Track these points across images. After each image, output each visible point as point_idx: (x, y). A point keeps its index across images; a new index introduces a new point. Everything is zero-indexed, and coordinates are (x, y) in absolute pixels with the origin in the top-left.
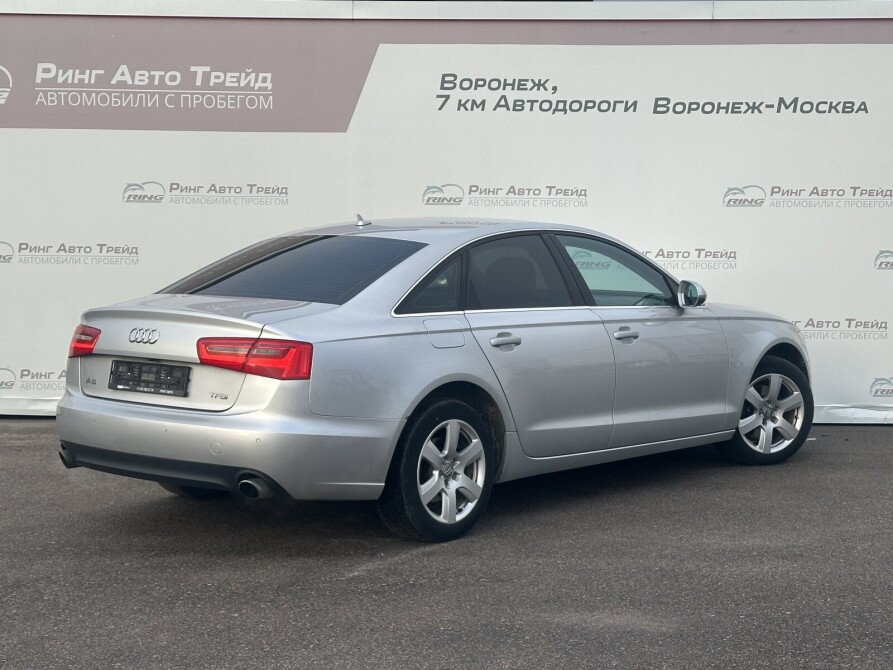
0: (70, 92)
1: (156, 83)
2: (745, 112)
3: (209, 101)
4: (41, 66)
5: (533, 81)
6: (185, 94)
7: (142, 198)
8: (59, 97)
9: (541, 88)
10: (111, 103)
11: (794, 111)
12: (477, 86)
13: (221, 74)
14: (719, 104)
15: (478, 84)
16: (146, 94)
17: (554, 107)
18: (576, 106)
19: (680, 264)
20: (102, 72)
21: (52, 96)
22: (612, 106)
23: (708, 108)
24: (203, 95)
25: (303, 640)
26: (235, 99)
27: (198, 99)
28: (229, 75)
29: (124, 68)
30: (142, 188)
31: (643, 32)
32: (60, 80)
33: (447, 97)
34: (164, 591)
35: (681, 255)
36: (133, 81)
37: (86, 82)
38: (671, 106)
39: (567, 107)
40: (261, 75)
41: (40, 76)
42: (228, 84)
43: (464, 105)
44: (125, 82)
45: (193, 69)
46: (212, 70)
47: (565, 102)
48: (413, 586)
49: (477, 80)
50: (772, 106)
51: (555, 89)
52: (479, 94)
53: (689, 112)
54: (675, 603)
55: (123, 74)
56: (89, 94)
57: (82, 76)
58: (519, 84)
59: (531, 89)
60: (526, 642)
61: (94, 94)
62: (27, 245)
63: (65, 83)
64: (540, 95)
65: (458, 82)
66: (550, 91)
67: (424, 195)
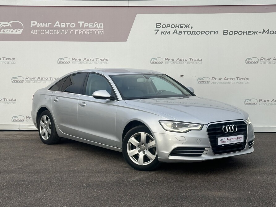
0: (41, 30)
1: (68, 27)
2: (252, 34)
3: (84, 32)
4: (32, 22)
5: (185, 25)
6: (76, 30)
7: (63, 62)
8: (38, 31)
9: (188, 27)
10: (53, 33)
11: (268, 34)
12: (167, 27)
13: (88, 24)
14: (244, 32)
15: (168, 26)
16: (64, 30)
17: (191, 33)
18: (198, 33)
19: (231, 82)
20: (51, 23)
21: (36, 31)
22: (210, 33)
23: (240, 33)
24: (82, 30)
25: (121, 199)
26: (92, 32)
27: (80, 32)
28: (90, 24)
29: (58, 22)
30: (63, 59)
31: (220, 9)
32: (38, 26)
33: (158, 30)
34: (77, 184)
35: (232, 79)
36: (61, 26)
37: (46, 27)
38: (228, 32)
39: (196, 33)
40: (100, 24)
41: (32, 25)
42: (90, 27)
43: (163, 33)
44: (58, 26)
45: (79, 22)
46: (85, 23)
47: (195, 31)
48: (154, 183)
50: (261, 32)
51: (192, 27)
52: (168, 29)
53: (234, 34)
54: (237, 189)
55: (57, 24)
56: (47, 30)
57: (45, 25)
58: (181, 26)
59: (184, 28)
60: (191, 200)
61: (48, 31)
62: (28, 77)
63: (40, 27)
64: (187, 29)
65: (161, 26)
66: (190, 28)
67: (151, 61)
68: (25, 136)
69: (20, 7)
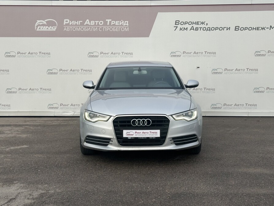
0: (73, 27)
1: (97, 24)
2: (261, 30)
3: (111, 29)
4: (65, 20)
5: (201, 22)
6: (104, 27)
8: (70, 29)
9: (203, 24)
10: (84, 30)
13: (114, 22)
14: (253, 28)
15: (185, 23)
16: (94, 27)
17: (207, 29)
18: (213, 29)
20: (82, 21)
21: (68, 28)
22: (223, 29)
23: (250, 29)
24: (109, 27)
25: (174, 176)
26: (118, 28)
27: (108, 28)
28: (116, 22)
29: (88, 20)
31: (232, 8)
32: (70, 24)
33: (177, 27)
36: (90, 24)
37: (77, 24)
38: (240, 28)
40: (125, 22)
41: (65, 23)
42: (116, 24)
43: (182, 29)
44: (88, 24)
45: (107, 20)
46: (112, 21)
47: (210, 28)
50: (268, 28)
51: (207, 24)
52: (186, 26)
53: (245, 30)
54: (271, 166)
55: (87, 22)
56: (78, 28)
57: (76, 23)
58: (197, 23)
59: (200, 24)
61: (80, 28)
62: (62, 69)
63: (72, 25)
64: (203, 26)
65: (180, 23)
66: (206, 25)
68: (62, 122)
69: (54, 7)
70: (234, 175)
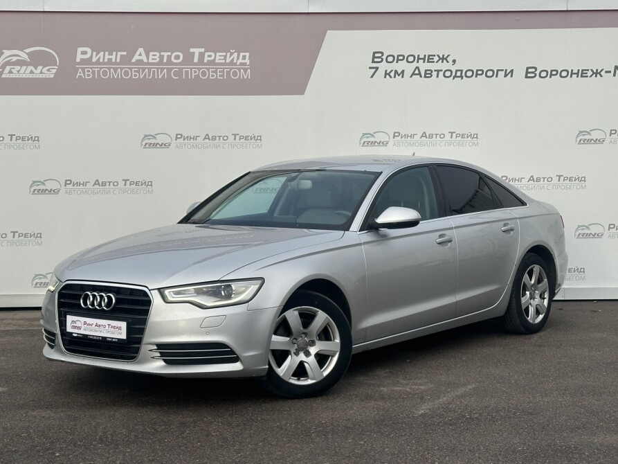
0: (101, 68)
1: (165, 61)
2: (591, 76)
3: (204, 74)
4: (80, 50)
5: (438, 56)
6: (186, 68)
7: (155, 145)
8: (93, 72)
9: (445, 61)
10: (132, 75)
12: (398, 60)
13: (213, 54)
14: (572, 71)
15: (399, 58)
16: (158, 69)
17: (454, 74)
18: (469, 74)
19: (546, 186)
20: (125, 53)
21: (88, 71)
22: (496, 73)
23: (564, 74)
24: (199, 69)
26: (223, 72)
27: (195, 72)
28: (218, 54)
29: (141, 50)
30: (155, 138)
31: (517, 20)
32: (94, 60)
34: (295, 427)
35: (546, 180)
36: (148, 59)
37: (113, 61)
38: (538, 73)
40: (242, 54)
41: (79, 57)
42: (217, 61)
43: (389, 74)
44: (142, 60)
45: (192, 50)
46: (205, 51)
47: (461, 71)
48: (472, 419)
49: (398, 56)
50: (610, 72)
51: (454, 61)
52: (399, 66)
53: (550, 77)
55: (140, 55)
56: (116, 70)
57: (110, 57)
58: (429, 59)
59: (437, 62)
61: (119, 70)
62: (71, 181)
63: (98, 62)
64: (443, 66)
65: (384, 57)
66: (451, 63)
67: (361, 140)
69: (51, 15)
70: (584, 453)
